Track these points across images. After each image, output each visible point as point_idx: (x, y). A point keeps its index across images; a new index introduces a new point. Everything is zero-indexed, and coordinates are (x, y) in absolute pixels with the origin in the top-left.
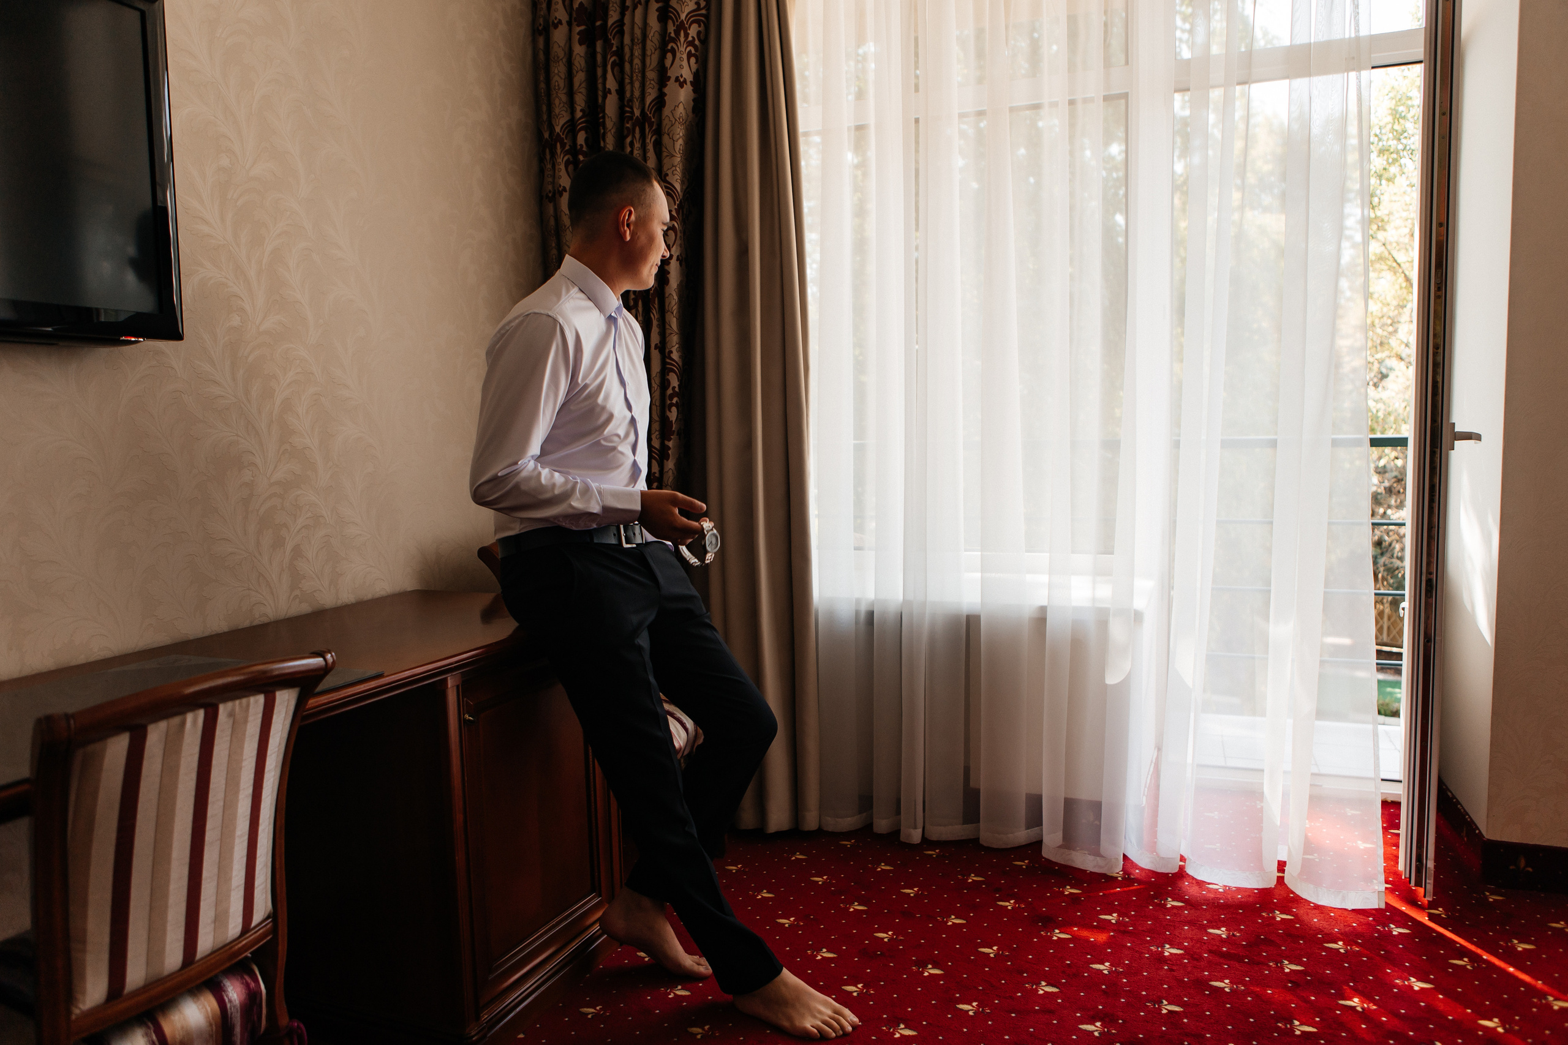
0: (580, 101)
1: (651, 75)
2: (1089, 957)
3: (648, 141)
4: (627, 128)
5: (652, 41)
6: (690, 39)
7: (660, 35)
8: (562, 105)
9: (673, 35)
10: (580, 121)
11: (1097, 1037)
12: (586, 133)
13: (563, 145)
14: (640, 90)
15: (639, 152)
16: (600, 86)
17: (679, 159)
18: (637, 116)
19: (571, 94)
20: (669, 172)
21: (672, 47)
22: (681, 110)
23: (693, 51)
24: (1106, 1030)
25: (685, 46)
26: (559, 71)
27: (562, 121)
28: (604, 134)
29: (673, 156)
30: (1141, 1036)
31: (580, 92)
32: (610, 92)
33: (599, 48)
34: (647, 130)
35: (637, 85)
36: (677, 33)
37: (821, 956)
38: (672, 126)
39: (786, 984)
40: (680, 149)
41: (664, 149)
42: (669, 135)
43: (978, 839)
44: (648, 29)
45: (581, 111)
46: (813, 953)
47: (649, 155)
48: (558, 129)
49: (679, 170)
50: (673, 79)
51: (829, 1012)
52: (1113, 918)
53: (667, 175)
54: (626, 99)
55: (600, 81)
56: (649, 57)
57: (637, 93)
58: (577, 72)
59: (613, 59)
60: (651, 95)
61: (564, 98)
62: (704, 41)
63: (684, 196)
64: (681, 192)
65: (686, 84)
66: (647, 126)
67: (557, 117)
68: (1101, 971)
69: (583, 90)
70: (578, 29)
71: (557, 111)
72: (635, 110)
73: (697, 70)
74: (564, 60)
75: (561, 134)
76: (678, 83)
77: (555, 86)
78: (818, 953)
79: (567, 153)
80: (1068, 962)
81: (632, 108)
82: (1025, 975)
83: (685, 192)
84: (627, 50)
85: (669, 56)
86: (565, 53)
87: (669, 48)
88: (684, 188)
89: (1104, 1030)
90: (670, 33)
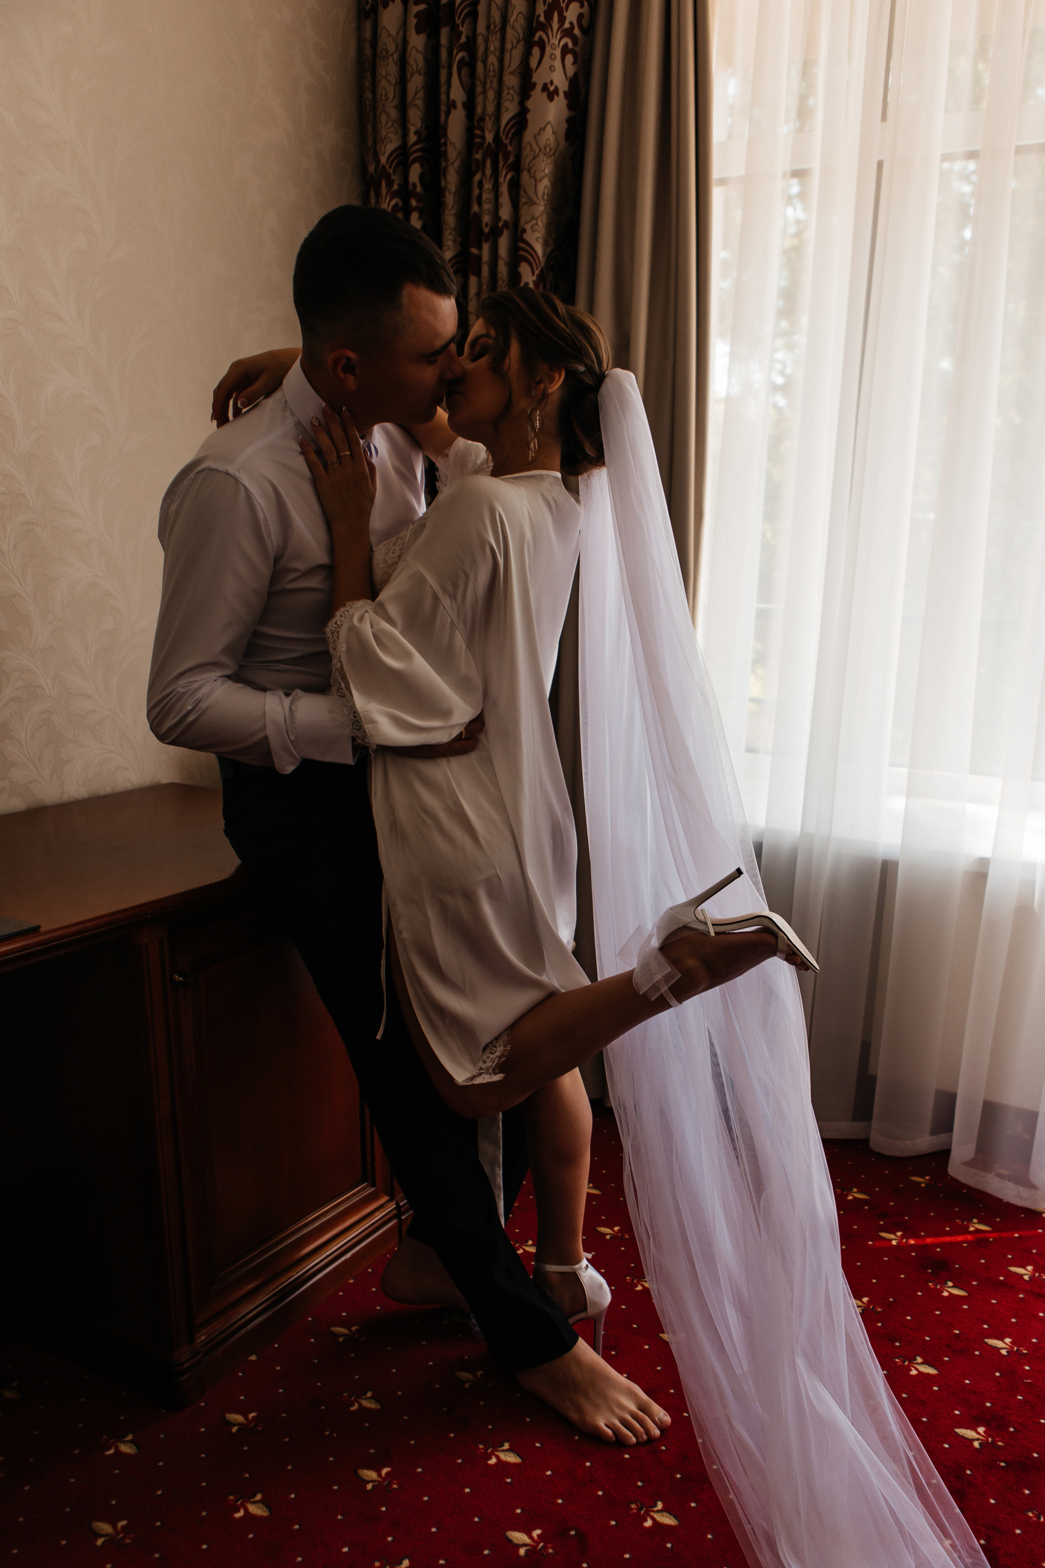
0: (416, 118)
1: (511, 81)
2: (985, 1326)
3: (501, 180)
4: (477, 160)
5: (513, 28)
6: (567, 25)
7: (525, 18)
8: (390, 123)
9: (542, 19)
10: (414, 148)
11: (976, 1449)
12: (422, 166)
13: (390, 184)
14: (494, 103)
15: (489, 196)
16: (443, 97)
17: (542, 208)
18: (489, 143)
19: (403, 107)
20: (528, 227)
21: (540, 38)
22: (549, 134)
23: (570, 45)
24: (990, 1440)
25: (559, 36)
26: (389, 70)
27: (390, 147)
28: (446, 168)
29: (534, 203)
30: (1035, 1455)
31: (414, 105)
32: (453, 105)
33: (444, 40)
34: (501, 165)
35: (491, 95)
36: (549, 15)
37: (643, 1286)
38: (535, 158)
39: (579, 1362)
40: (544, 194)
41: (522, 193)
42: (529, 171)
43: (866, 1141)
44: (510, 9)
45: (416, 133)
46: (633, 1280)
47: (501, 200)
48: (383, 160)
49: (541, 224)
50: (539, 87)
51: (633, 1407)
52: (1027, 1272)
53: (524, 231)
54: (476, 118)
55: (444, 89)
56: (509, 53)
57: (491, 109)
58: (412, 75)
59: (460, 55)
60: (510, 110)
61: (393, 113)
62: (589, 30)
63: (547, 262)
64: (544, 256)
65: (558, 95)
66: (501, 158)
67: (383, 143)
68: (997, 1350)
69: (420, 103)
70: (415, 9)
71: (383, 133)
72: (487, 134)
73: (575, 74)
74: (396, 56)
75: (387, 167)
76: (545, 94)
77: (382, 95)
78: (639, 1282)
79: (395, 195)
80: (957, 1332)
81: (482, 130)
82: (897, 1344)
83: (549, 257)
84: (480, 41)
85: (536, 51)
86: (397, 47)
87: (536, 38)
88: (549, 251)
89: (987, 1440)
90: (539, 16)
